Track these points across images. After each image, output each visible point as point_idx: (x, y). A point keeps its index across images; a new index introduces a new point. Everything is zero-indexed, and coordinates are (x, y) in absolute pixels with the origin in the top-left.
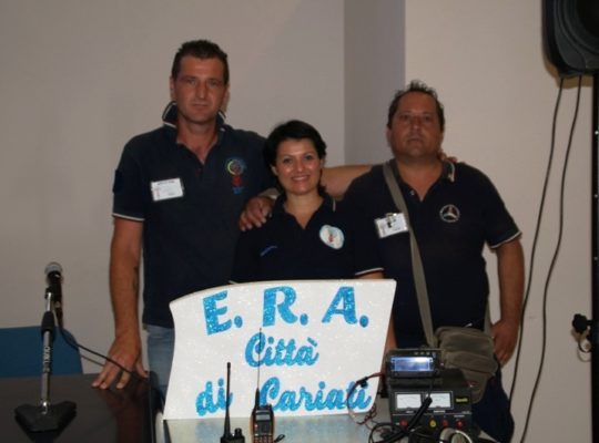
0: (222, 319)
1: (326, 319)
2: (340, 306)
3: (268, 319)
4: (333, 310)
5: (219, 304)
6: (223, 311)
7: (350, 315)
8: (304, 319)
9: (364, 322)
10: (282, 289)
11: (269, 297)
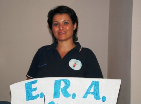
0: (34, 94)
1: (85, 97)
2: (92, 90)
3: (56, 95)
4: (88, 93)
5: (33, 86)
6: (35, 89)
7: (97, 95)
8: (74, 96)
9: (104, 99)
10: (63, 80)
11: (57, 84)
